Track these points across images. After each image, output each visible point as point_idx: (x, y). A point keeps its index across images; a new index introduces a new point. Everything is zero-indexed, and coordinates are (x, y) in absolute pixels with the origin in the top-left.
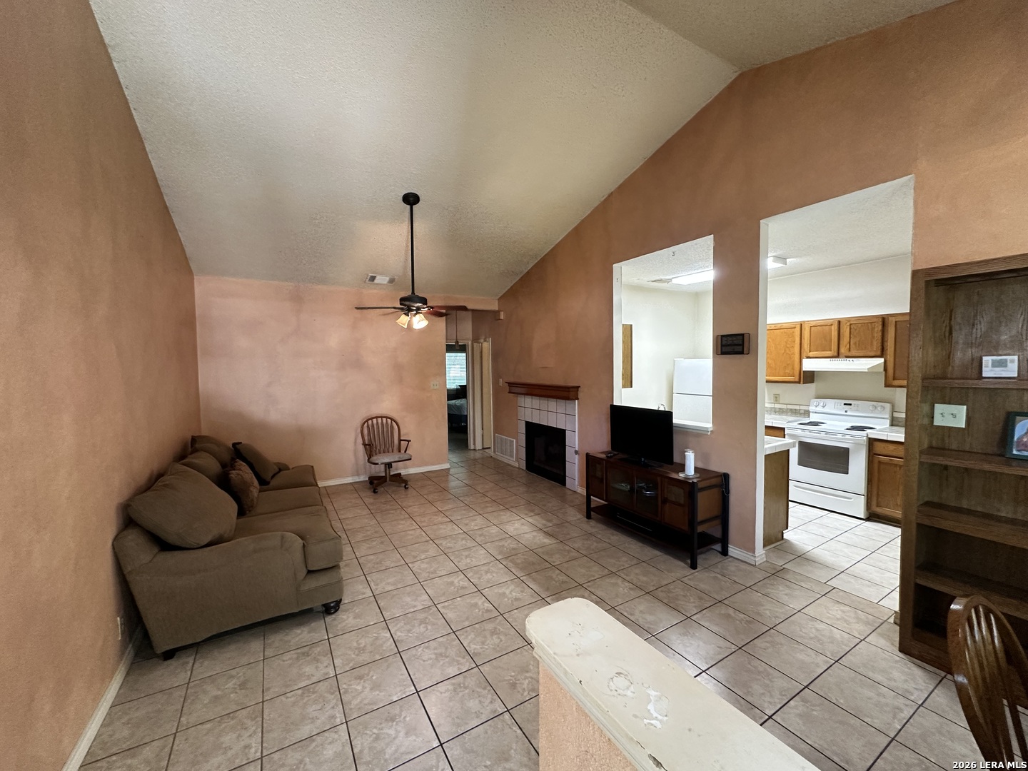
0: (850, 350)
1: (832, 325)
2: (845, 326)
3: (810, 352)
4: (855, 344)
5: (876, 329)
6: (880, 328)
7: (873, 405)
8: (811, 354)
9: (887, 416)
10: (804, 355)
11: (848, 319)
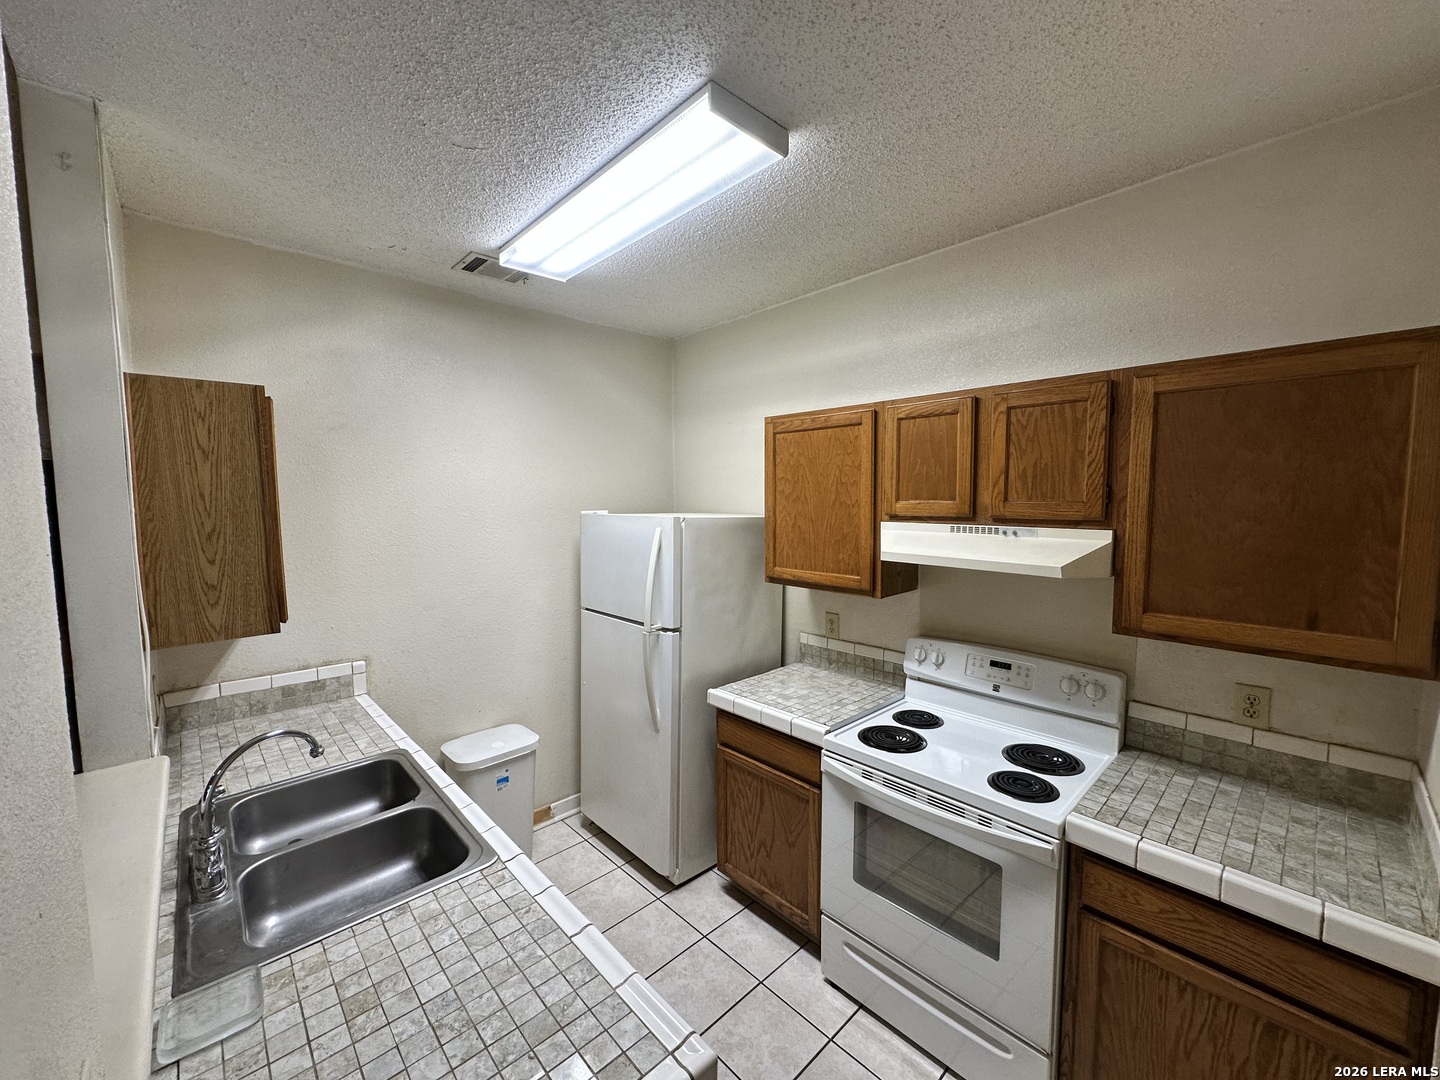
0: (1006, 499)
1: (955, 413)
2: (994, 417)
3: (898, 500)
4: (1023, 476)
5: (1089, 425)
6: (1103, 418)
7: (1071, 678)
8: (901, 507)
9: (1114, 718)
10: (883, 508)
11: (1002, 392)
